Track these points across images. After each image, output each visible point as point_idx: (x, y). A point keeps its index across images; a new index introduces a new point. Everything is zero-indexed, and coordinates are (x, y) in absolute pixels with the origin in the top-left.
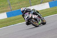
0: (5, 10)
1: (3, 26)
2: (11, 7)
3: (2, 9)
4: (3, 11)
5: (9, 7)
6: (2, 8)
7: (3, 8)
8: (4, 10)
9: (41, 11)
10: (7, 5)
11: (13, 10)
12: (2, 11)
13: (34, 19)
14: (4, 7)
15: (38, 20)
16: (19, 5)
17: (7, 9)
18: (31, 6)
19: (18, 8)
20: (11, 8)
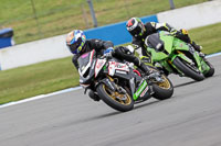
0: (73, 24)
1: (62, 84)
2: (94, 12)
3: (60, 19)
4: (65, 28)
5: (88, 13)
6: (61, 15)
7: (66, 17)
8: (70, 22)
9: (210, 30)
10: (81, 5)
11: (102, 23)
12: (60, 26)
13: (113, 77)
14: (67, 13)
15: (132, 81)
16: (126, 6)
17: (80, 21)
18: (172, 9)
19: (122, 15)
20: (97, 15)
